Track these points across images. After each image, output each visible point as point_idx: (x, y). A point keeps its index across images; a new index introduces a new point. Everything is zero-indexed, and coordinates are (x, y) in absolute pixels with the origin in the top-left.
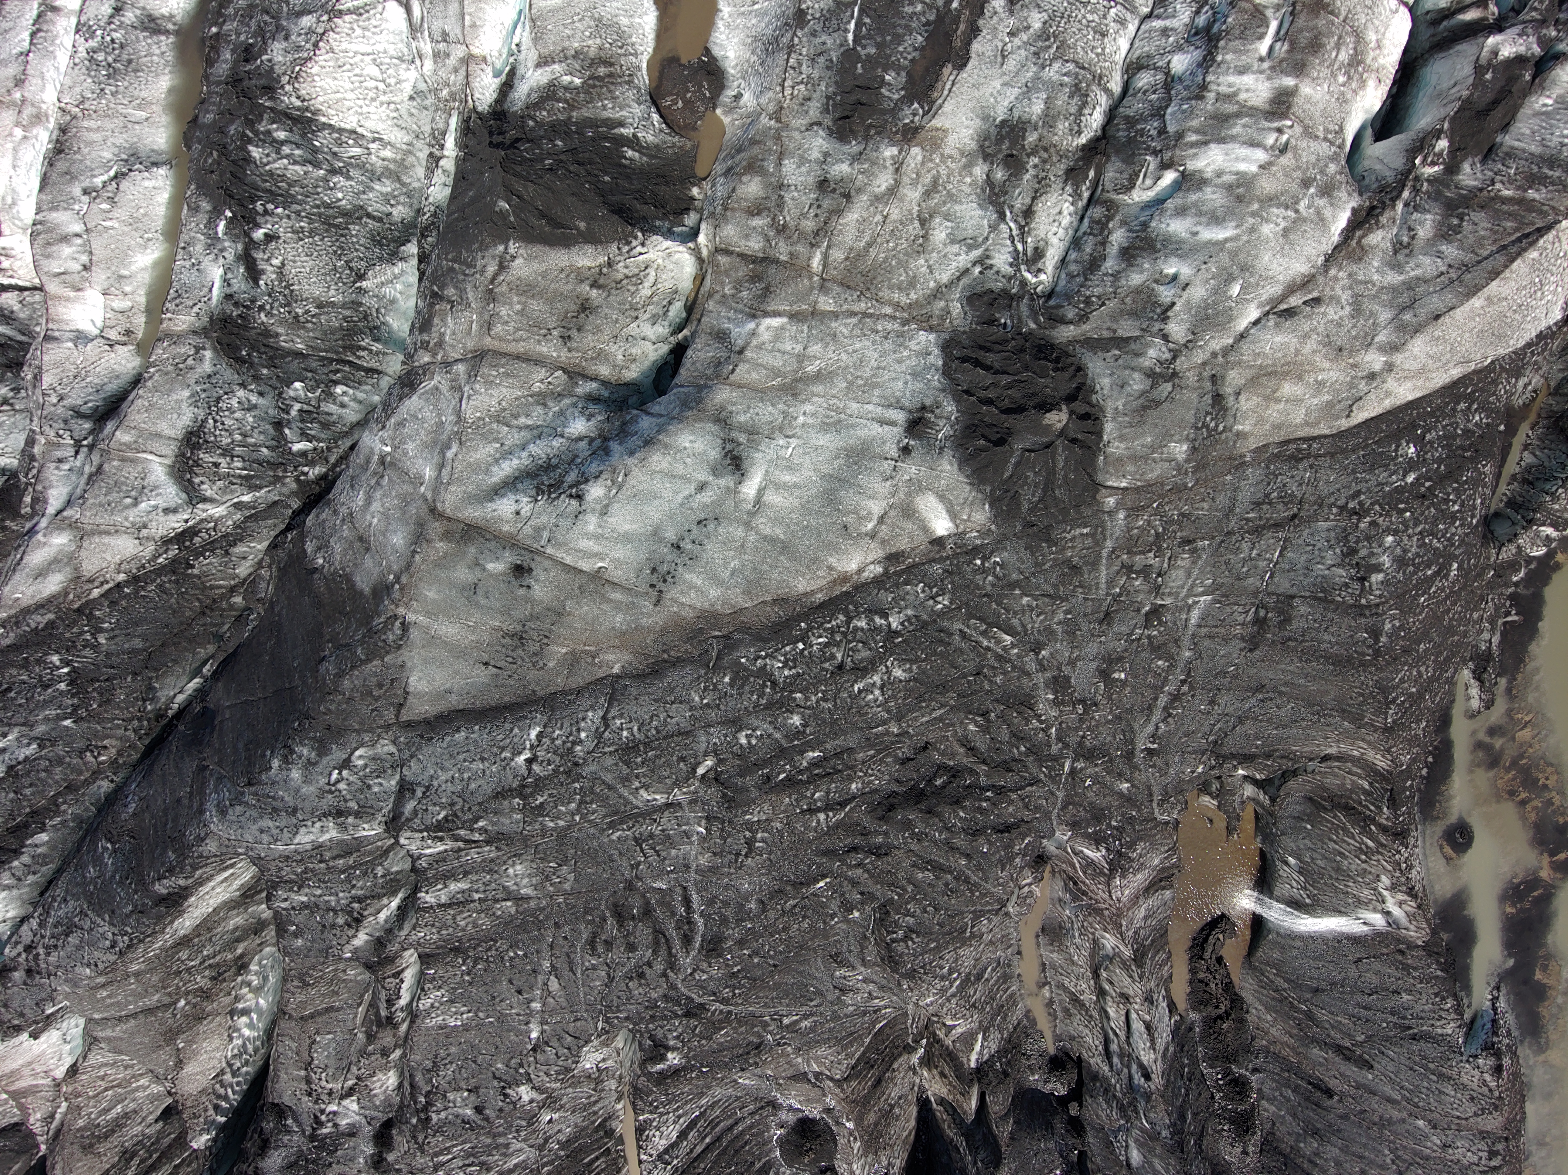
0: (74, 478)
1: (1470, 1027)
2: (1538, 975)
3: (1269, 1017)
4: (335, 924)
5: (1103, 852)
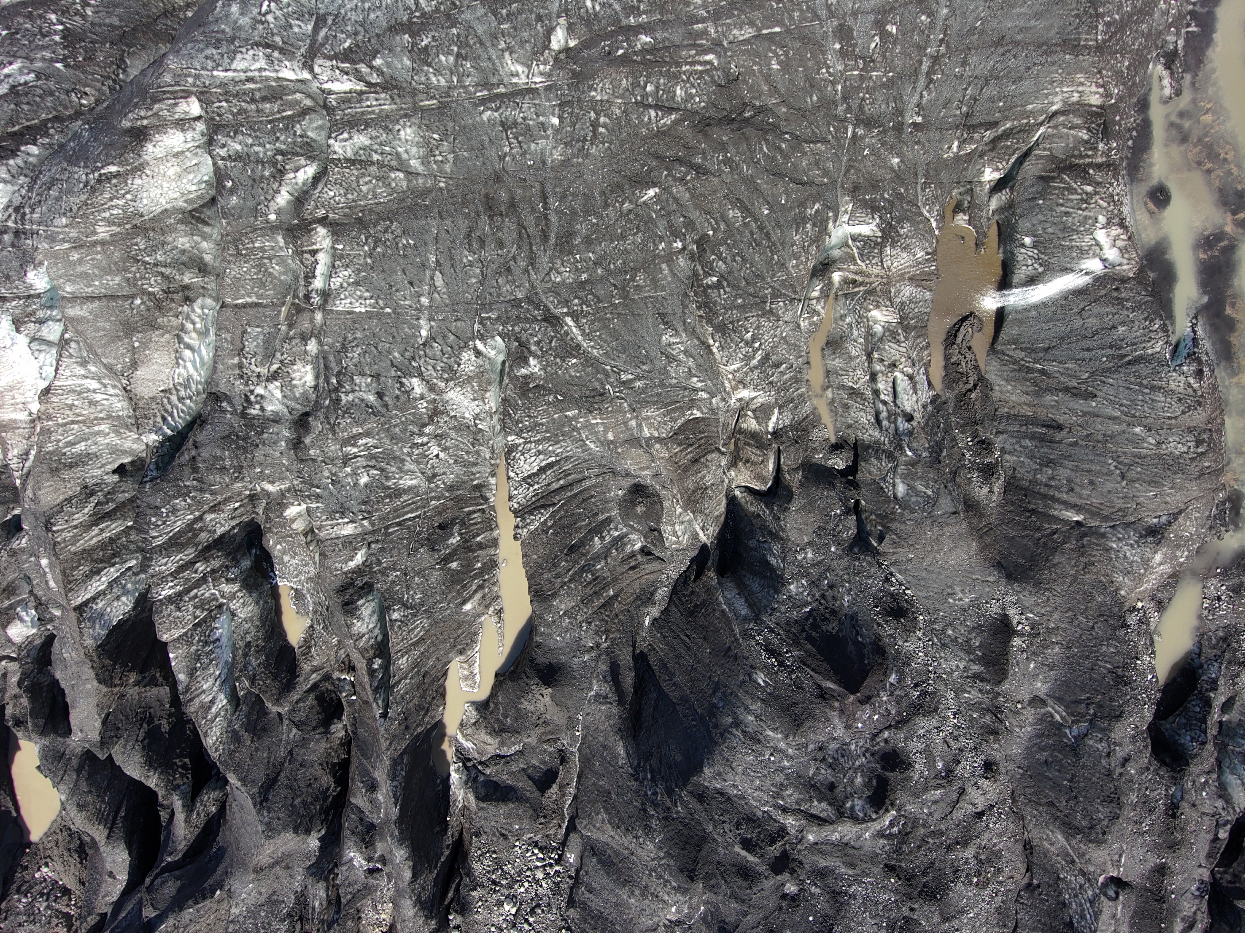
1: (1175, 347)
2: (1228, 311)
3: (1009, 387)
4: (262, 176)
5: (878, 220)
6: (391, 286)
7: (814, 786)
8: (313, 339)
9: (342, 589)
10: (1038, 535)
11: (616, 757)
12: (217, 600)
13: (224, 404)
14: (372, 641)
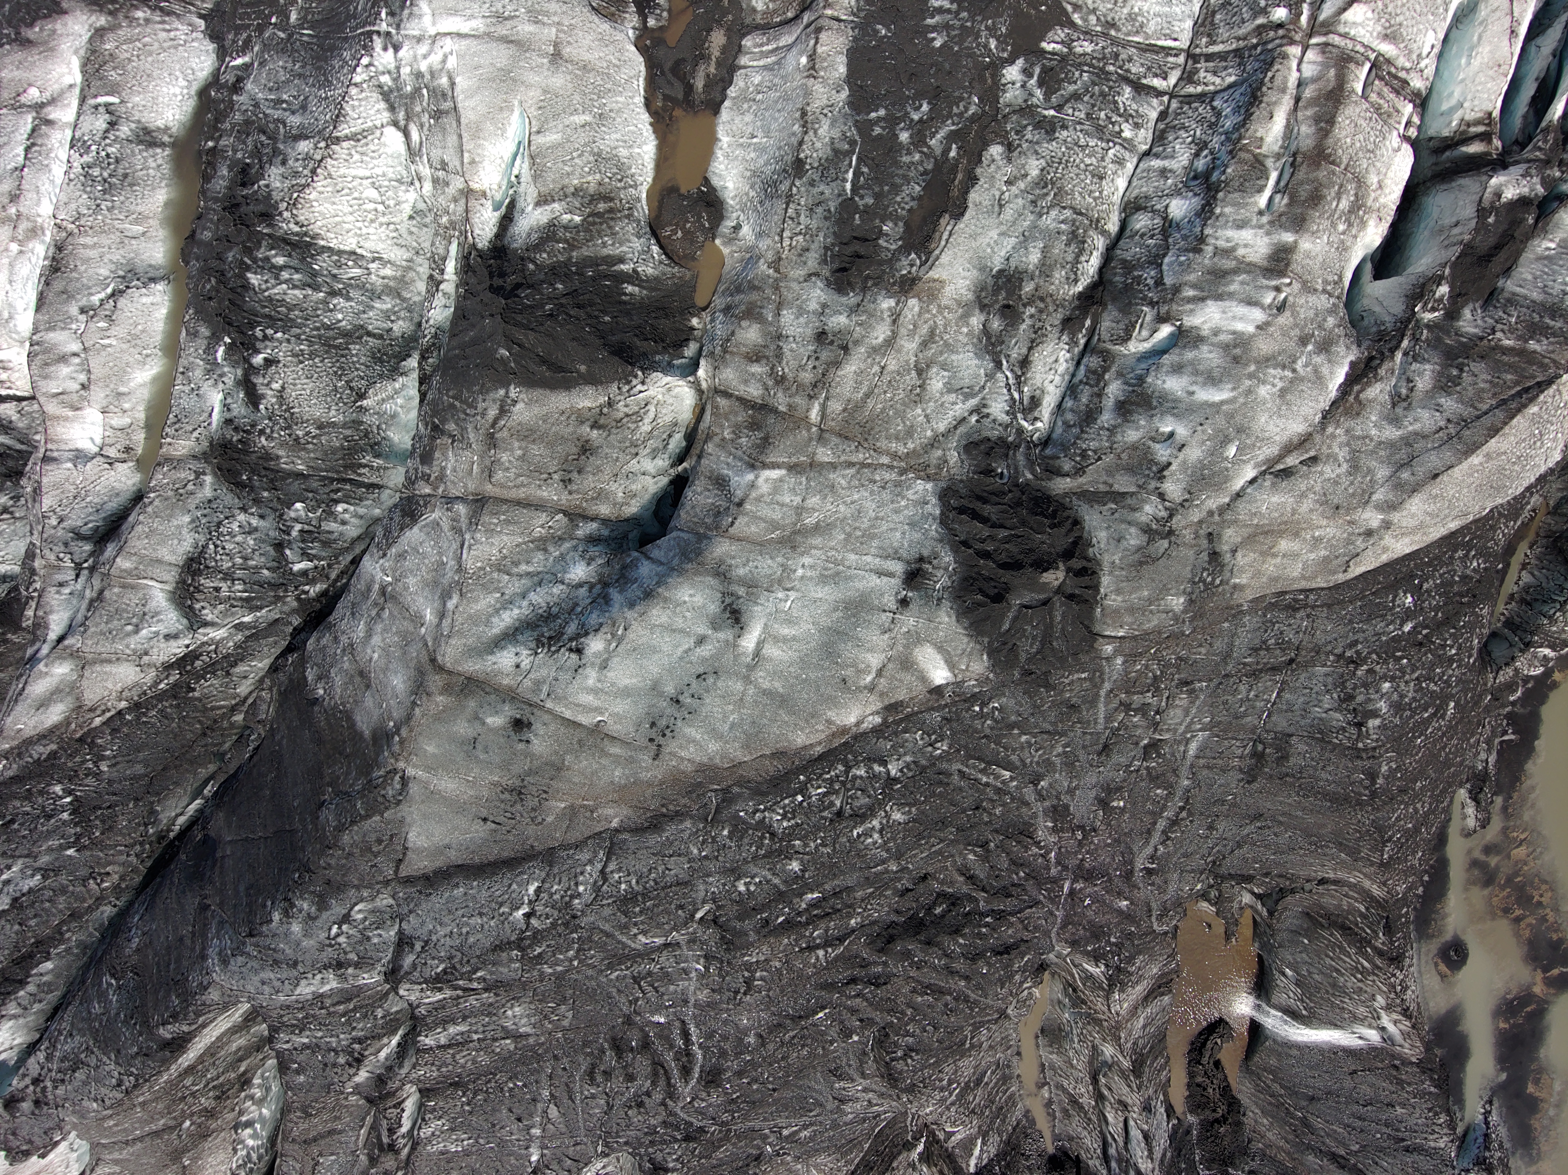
0: (75, 602)
1: (1462, 1141)
3: (1266, 1121)
4: (336, 1063)
6: (494, 1125)
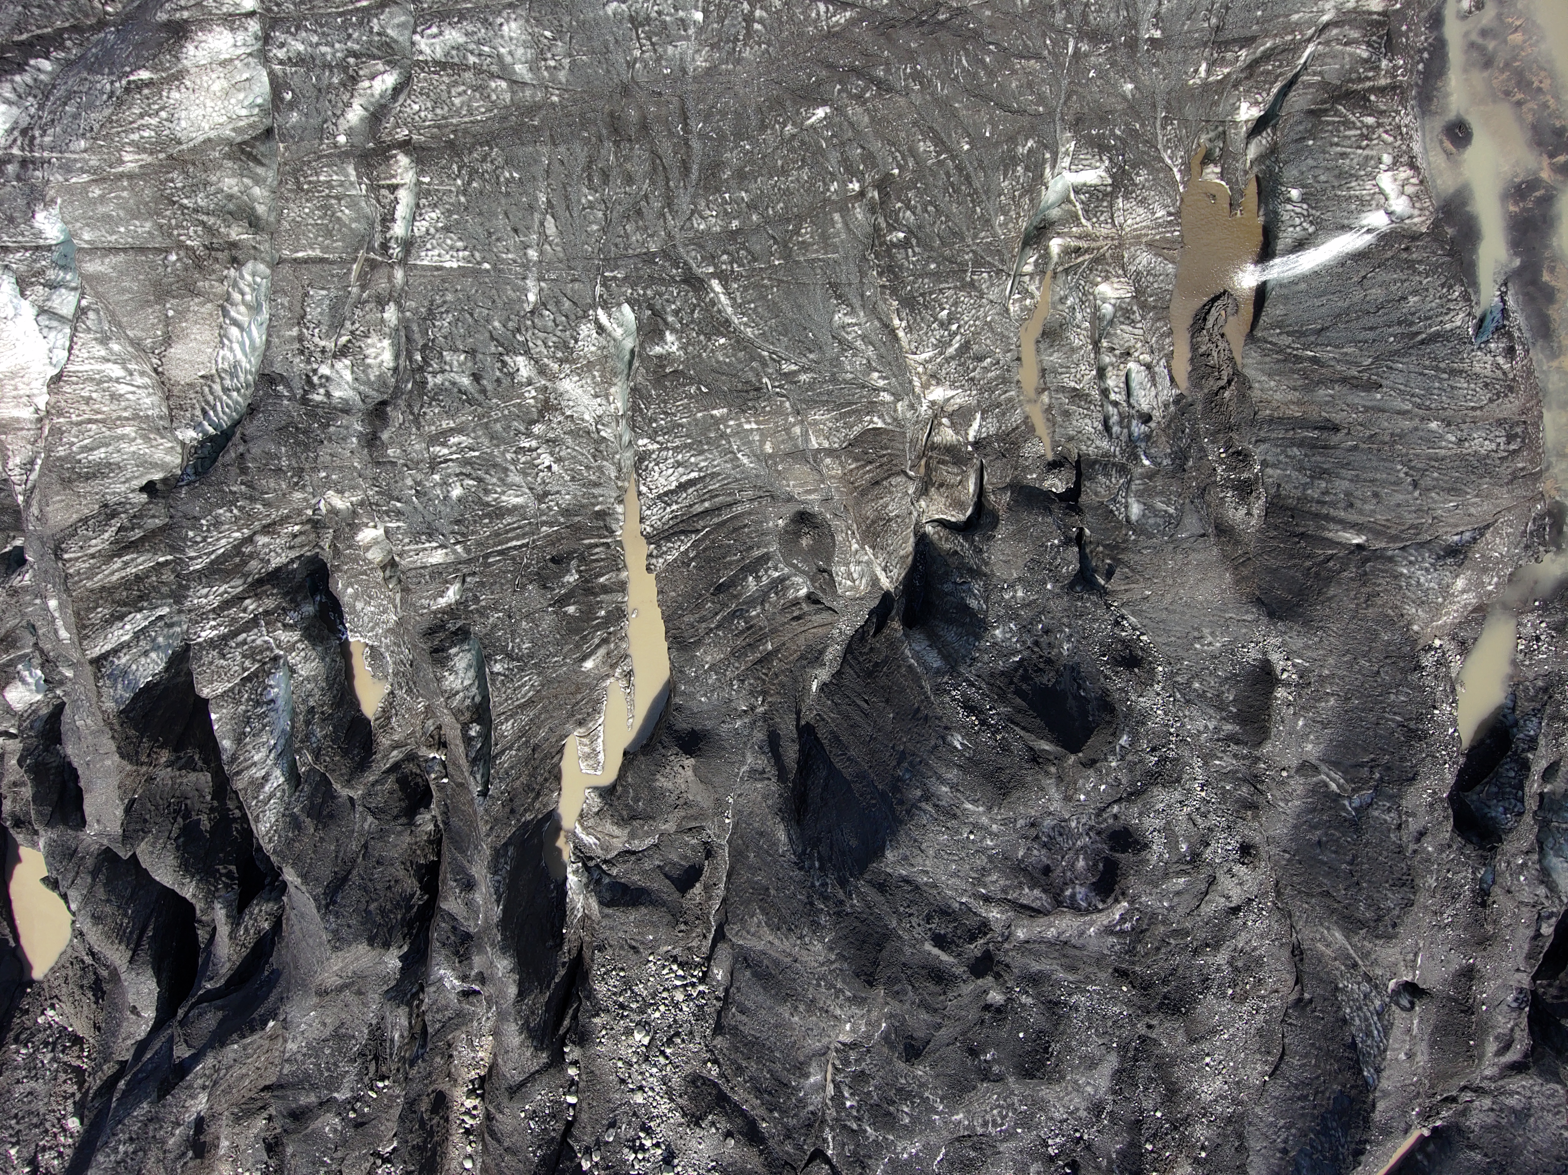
2: (1546, 277)
3: (1272, 383)
4: (330, 85)
5: (1107, 163)
6: (490, 234)
7: (1025, 870)
8: (392, 304)
9: (431, 632)
10: (1308, 563)
11: (775, 844)
12: (272, 650)
13: (280, 388)
14: (468, 702)
